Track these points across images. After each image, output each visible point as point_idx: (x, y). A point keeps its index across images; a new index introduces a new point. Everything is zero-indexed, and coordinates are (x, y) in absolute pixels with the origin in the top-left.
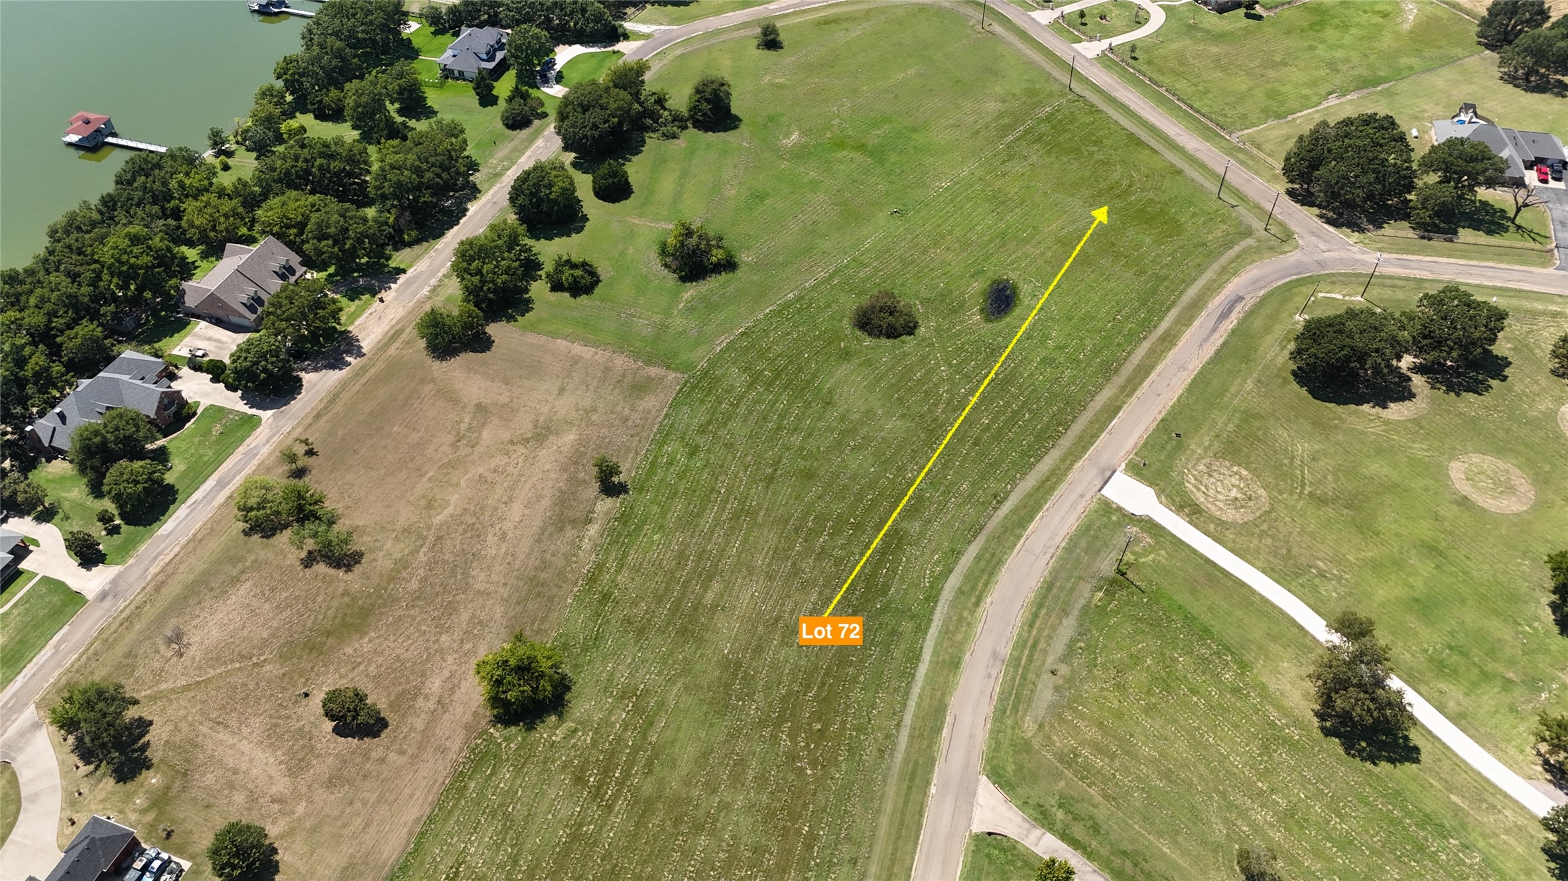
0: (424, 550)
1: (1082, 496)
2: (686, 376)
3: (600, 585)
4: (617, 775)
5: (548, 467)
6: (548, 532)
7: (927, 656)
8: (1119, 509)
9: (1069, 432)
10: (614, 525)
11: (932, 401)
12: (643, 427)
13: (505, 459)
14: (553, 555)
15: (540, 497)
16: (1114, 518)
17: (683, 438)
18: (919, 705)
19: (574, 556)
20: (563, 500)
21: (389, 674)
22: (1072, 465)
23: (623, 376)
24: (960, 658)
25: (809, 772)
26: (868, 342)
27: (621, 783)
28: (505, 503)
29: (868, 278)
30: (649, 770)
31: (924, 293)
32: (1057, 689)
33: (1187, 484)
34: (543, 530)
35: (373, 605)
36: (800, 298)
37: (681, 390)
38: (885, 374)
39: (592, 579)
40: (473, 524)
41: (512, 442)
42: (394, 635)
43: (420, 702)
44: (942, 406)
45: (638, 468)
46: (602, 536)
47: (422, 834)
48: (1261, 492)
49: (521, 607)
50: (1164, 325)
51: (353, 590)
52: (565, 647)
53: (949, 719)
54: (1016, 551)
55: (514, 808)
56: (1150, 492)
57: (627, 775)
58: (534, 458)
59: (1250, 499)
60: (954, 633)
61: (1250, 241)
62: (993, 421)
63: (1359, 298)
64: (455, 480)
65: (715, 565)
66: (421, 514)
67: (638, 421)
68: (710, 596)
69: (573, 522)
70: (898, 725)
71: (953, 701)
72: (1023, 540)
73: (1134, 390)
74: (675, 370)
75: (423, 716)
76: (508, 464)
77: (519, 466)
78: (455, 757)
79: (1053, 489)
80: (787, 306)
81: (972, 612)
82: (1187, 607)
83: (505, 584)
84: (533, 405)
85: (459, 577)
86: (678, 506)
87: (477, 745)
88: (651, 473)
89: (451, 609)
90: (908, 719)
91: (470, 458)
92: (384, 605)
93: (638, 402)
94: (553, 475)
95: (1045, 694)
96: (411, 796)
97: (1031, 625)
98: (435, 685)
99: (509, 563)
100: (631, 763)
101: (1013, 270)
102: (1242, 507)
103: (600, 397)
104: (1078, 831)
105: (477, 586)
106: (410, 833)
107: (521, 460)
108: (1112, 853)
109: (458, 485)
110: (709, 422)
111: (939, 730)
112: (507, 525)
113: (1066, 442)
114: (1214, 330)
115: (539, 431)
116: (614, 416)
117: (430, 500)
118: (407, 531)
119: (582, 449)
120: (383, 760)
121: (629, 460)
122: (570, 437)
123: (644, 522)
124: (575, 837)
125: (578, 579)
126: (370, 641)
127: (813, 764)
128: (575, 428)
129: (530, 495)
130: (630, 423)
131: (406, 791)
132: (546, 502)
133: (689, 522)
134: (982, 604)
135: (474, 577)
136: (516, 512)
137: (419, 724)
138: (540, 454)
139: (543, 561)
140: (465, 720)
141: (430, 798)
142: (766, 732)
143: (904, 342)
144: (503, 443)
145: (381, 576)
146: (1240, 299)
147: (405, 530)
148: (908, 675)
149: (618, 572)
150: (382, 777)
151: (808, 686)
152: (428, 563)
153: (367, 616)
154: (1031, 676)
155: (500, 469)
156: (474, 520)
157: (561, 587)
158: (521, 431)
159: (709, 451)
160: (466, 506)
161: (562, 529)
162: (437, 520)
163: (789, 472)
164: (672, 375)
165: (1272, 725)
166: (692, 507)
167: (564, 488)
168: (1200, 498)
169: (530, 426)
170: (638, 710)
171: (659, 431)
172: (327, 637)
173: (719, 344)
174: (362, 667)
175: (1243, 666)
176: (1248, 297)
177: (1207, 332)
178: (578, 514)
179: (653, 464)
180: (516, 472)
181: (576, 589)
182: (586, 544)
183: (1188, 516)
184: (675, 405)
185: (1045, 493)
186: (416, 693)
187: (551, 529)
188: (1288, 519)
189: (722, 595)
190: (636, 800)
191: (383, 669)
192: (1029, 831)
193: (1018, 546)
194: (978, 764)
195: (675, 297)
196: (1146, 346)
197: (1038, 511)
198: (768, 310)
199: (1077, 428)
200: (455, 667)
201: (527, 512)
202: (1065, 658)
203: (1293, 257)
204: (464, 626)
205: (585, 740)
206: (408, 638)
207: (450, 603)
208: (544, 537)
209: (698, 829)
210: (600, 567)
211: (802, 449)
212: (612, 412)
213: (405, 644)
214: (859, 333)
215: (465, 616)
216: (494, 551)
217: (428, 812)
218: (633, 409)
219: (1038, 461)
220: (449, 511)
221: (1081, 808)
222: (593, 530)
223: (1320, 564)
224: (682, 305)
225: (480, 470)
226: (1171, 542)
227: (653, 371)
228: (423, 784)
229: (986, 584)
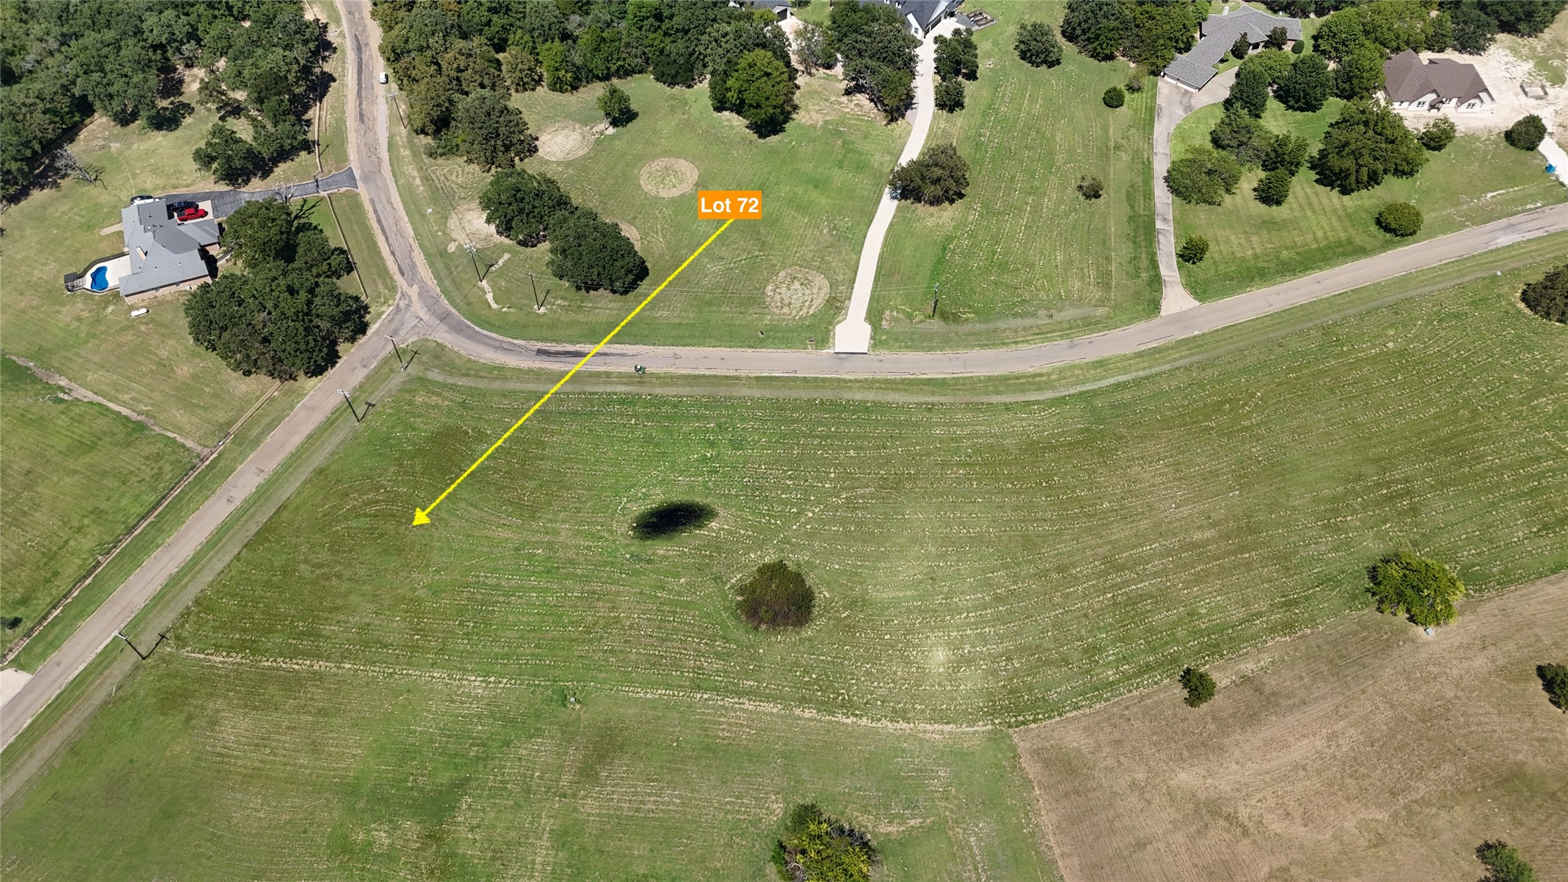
0: (1416, 796)
1: (881, 361)
2: (1010, 731)
3: (1286, 617)
4: (1385, 491)
5: (1234, 766)
6: (1289, 702)
7: (1112, 381)
8: (871, 338)
9: (815, 396)
10: (1228, 653)
11: (860, 501)
12: (1109, 719)
13: (1267, 819)
14: (1301, 678)
15: (1269, 742)
16: (884, 337)
17: (1087, 672)
18: (1150, 367)
19: (1283, 660)
20: (1250, 718)
21: (1515, 706)
22: (850, 381)
23: (1067, 795)
24: (1093, 363)
25: (1259, 394)
26: (823, 594)
27: (1388, 485)
28: (1304, 769)
29: (718, 655)
30: (1359, 477)
31: (712, 588)
32: (1061, 310)
33: (811, 312)
34: (1292, 708)
35: (1496, 785)
36: (803, 701)
37: (1035, 721)
38: (858, 554)
39: (1288, 627)
40: (1351, 776)
41: (1245, 832)
42: (1491, 738)
43: (1501, 662)
44: (860, 491)
45: (1156, 683)
46: (1247, 653)
47: (1554, 571)
48: (782, 274)
49: (1365, 660)
50: (620, 389)
51: (1507, 819)
52: (1354, 597)
53: (1143, 348)
54: (971, 375)
55: (1474, 532)
56: (839, 329)
57: (1378, 485)
58: (1238, 790)
59: (795, 278)
60: (1077, 376)
61: (435, 375)
62: (847, 449)
63: (484, 283)
64: (1335, 847)
65: (1183, 548)
66: (1394, 840)
67: (1108, 729)
68: (1208, 534)
69: (1258, 690)
70: (1178, 369)
71: (1129, 351)
72: (956, 376)
73: (727, 377)
74: (1013, 748)
75: (1505, 649)
76: (1271, 811)
77: (1261, 795)
78: (1497, 599)
79: (887, 381)
80: (827, 707)
81: (1049, 375)
82: (928, 276)
83: (1364, 692)
84: (1185, 857)
85: (1400, 737)
86: (1159, 618)
87: (1475, 591)
88: (1149, 668)
89: (1426, 716)
90: (1167, 367)
91: (1298, 857)
92: (1485, 776)
93: (1085, 750)
94: (1237, 753)
95: (1070, 313)
96: (1547, 602)
97: (1027, 341)
98: (1480, 662)
99: (1346, 707)
100: (1368, 490)
101: (611, 532)
102: (807, 279)
103: (1115, 794)
104: (1145, 263)
105: (1391, 714)
106: (1560, 580)
107: (1253, 802)
108: (1140, 247)
109: (1335, 838)
110: (1048, 663)
111: (1155, 348)
112: (1320, 743)
113: (828, 395)
114: (606, 354)
115: (1207, 818)
116: (1122, 759)
117: (1375, 846)
118: (1420, 835)
119: (1186, 753)
120: (1556, 644)
121: (1155, 698)
122: (1187, 778)
123: (1201, 633)
124: (1444, 484)
125: (1299, 638)
126: (1517, 752)
127: (1253, 395)
128: (1171, 783)
129: (1275, 754)
130: (1117, 735)
131: (1548, 607)
132: (1266, 732)
133: (1162, 598)
134: (1038, 371)
135: (1386, 724)
136: (1301, 750)
137: (1511, 645)
138: (1228, 789)
139: (1314, 680)
140: (1473, 617)
141: (1532, 588)
142: (1262, 431)
143: (799, 565)
144: (1254, 842)
145: (1473, 809)
146: (540, 352)
147: (1422, 836)
148: (1138, 382)
149: (1259, 615)
150: (1563, 633)
151: (1206, 430)
152: (1420, 777)
153: (1507, 780)
154: (1066, 326)
155: (1280, 812)
156: (1348, 781)
157: (1318, 646)
158: (1225, 835)
159: (1081, 639)
160: (1344, 803)
161: (1274, 694)
162: (1383, 816)
163: (1040, 558)
164: (1023, 746)
165: (981, 216)
166: (1148, 608)
167: (1239, 731)
168: (819, 302)
169: (1212, 833)
170: (1336, 512)
171: (1099, 699)
172: (1554, 794)
173: (942, 733)
174: (1537, 734)
175: (950, 239)
176: (536, 348)
177: (609, 359)
178: (1249, 692)
179: (1139, 674)
180: (1268, 793)
181: (1309, 631)
182: (1266, 659)
183: (843, 302)
184: (1056, 709)
185: (897, 384)
186: (1500, 670)
187: (1284, 703)
188: (798, 255)
189: (1198, 528)
190: (1385, 470)
191: (1519, 716)
192: (1170, 282)
193: (966, 375)
194: (1155, 321)
195: (907, 842)
196: (658, 391)
197: (920, 380)
198: (849, 721)
199: (805, 395)
200: (1455, 662)
201: (1292, 739)
202: (1034, 315)
203: (443, 336)
204: (1424, 689)
205: (1390, 527)
206: (1480, 724)
207: (1424, 721)
208: (1296, 700)
209: (1357, 426)
210: (1273, 630)
211: (1005, 567)
212: (1120, 763)
213: (1487, 720)
214: (816, 611)
215: (1418, 696)
216: (1352, 731)
217: (1539, 582)
218: (1098, 747)
219: (867, 402)
220: (1364, 814)
221: (1131, 269)
222: (1248, 667)
223: (825, 231)
224: (912, 822)
225: (1301, 830)
226: (878, 303)
227: (1032, 769)
228: (1533, 601)
229: (1018, 378)
